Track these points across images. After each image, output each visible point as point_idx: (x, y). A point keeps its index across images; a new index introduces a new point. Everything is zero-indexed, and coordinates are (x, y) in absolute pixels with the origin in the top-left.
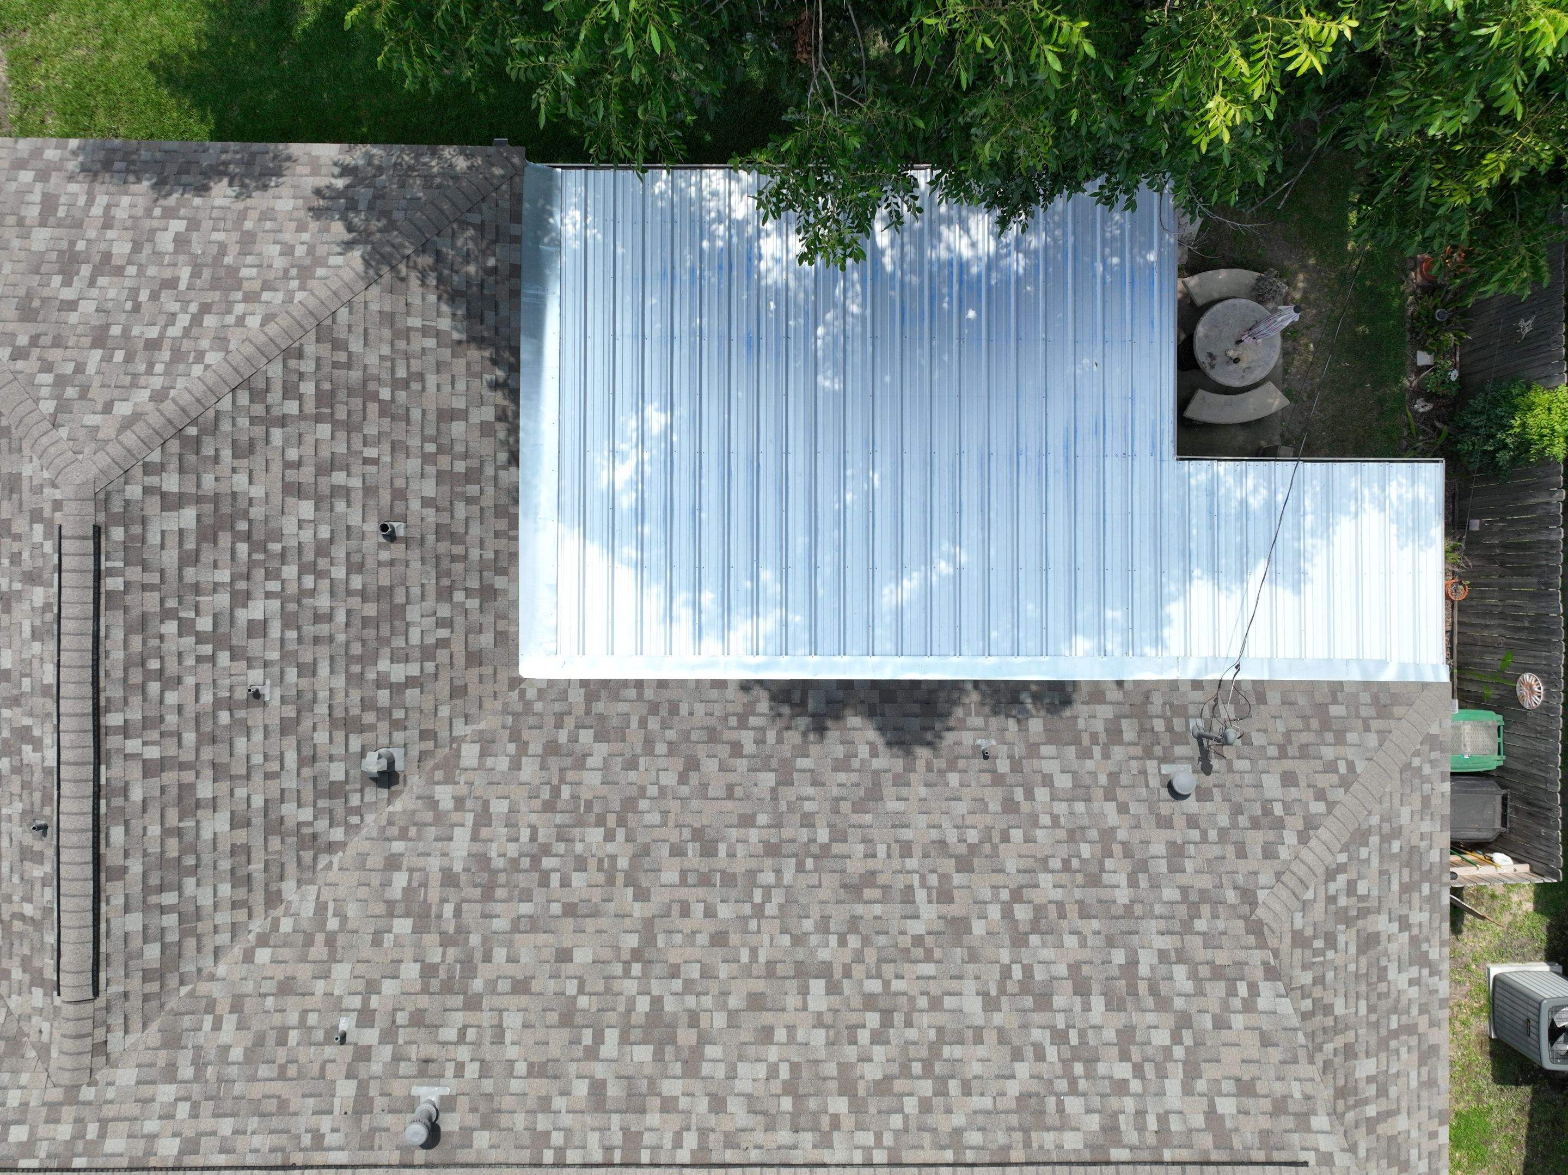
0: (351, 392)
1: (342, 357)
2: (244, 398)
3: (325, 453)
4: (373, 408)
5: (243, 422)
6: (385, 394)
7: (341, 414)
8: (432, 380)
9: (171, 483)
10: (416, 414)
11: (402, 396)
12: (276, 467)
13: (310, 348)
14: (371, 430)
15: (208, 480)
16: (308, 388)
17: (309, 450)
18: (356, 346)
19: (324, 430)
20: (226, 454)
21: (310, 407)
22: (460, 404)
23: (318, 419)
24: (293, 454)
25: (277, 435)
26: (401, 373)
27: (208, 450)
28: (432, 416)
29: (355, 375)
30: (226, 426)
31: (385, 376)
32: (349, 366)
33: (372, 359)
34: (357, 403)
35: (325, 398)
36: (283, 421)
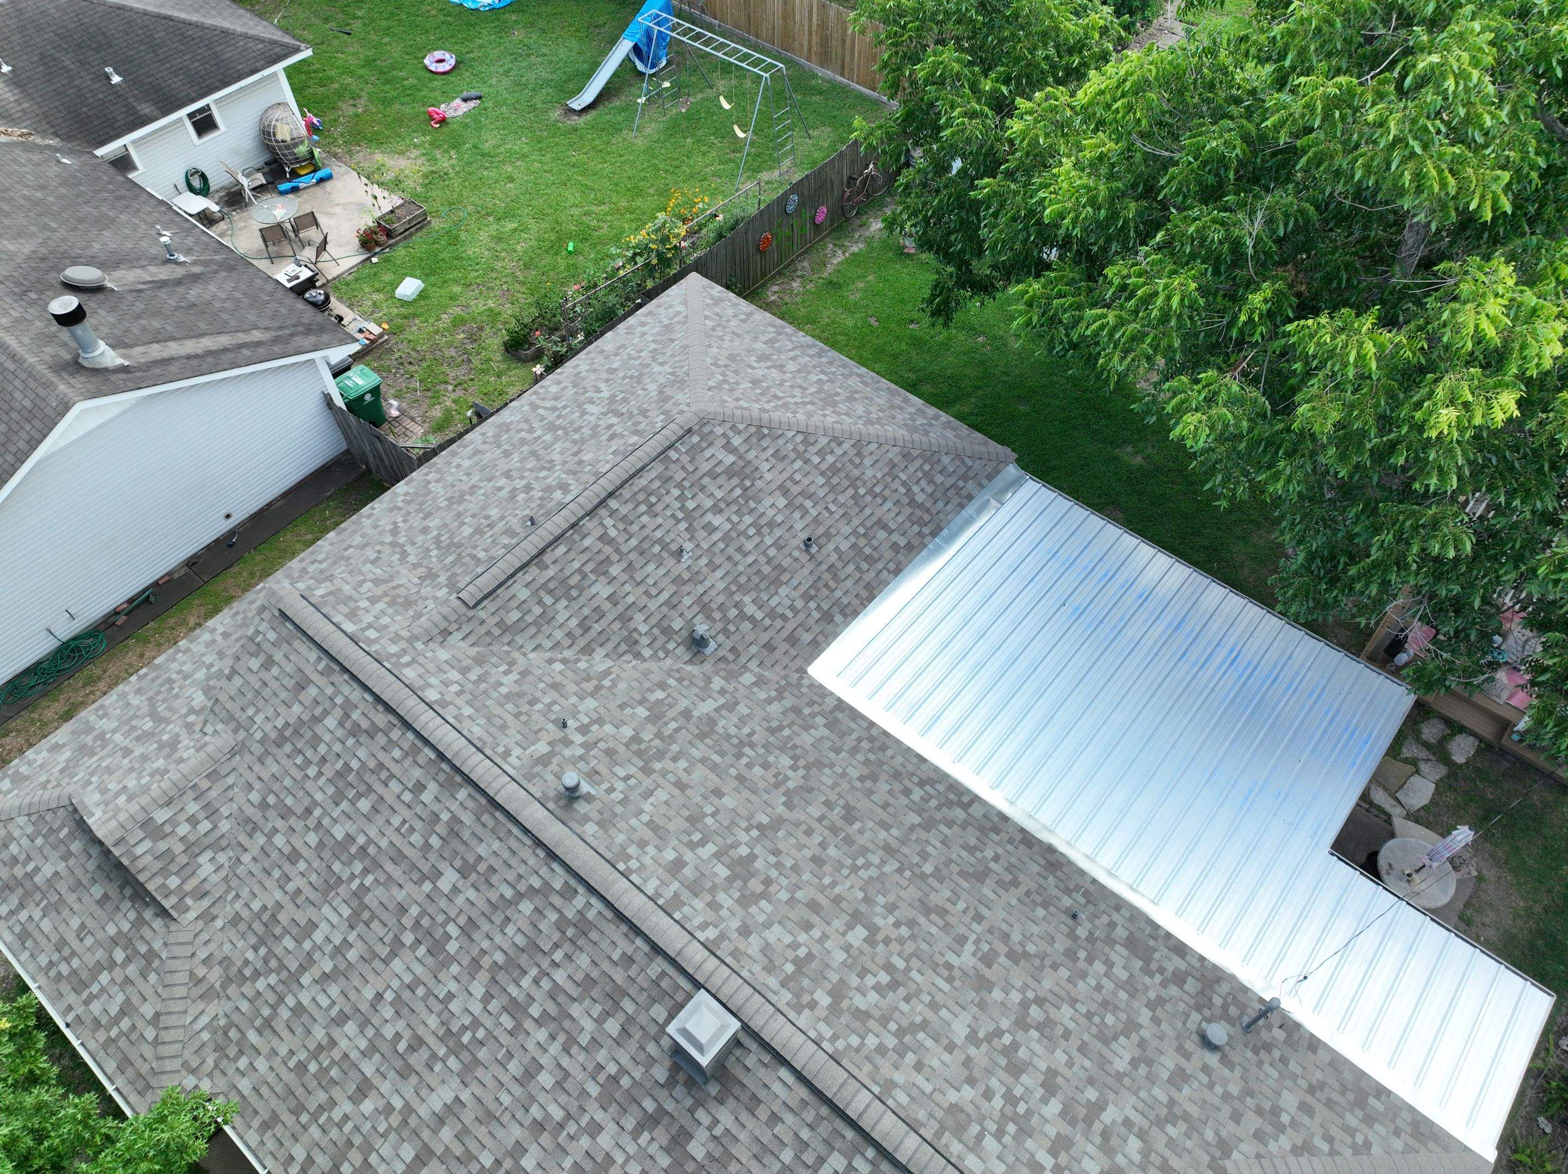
0: (847, 477)
1: (857, 461)
2: (799, 438)
3: (812, 489)
4: (851, 491)
5: (790, 446)
6: (862, 491)
7: (835, 481)
8: (889, 504)
9: (737, 441)
10: (868, 511)
11: (869, 499)
12: (785, 475)
13: (846, 446)
14: (841, 499)
15: (751, 455)
16: (830, 459)
17: (806, 481)
18: (868, 462)
19: (821, 480)
20: (770, 452)
21: (824, 467)
22: (893, 526)
23: (822, 474)
24: (797, 477)
25: (799, 464)
26: (877, 489)
27: (764, 443)
28: (874, 519)
29: (856, 473)
30: (781, 442)
31: (869, 484)
32: (857, 467)
33: (870, 473)
34: (846, 483)
35: (834, 470)
36: (807, 461)
